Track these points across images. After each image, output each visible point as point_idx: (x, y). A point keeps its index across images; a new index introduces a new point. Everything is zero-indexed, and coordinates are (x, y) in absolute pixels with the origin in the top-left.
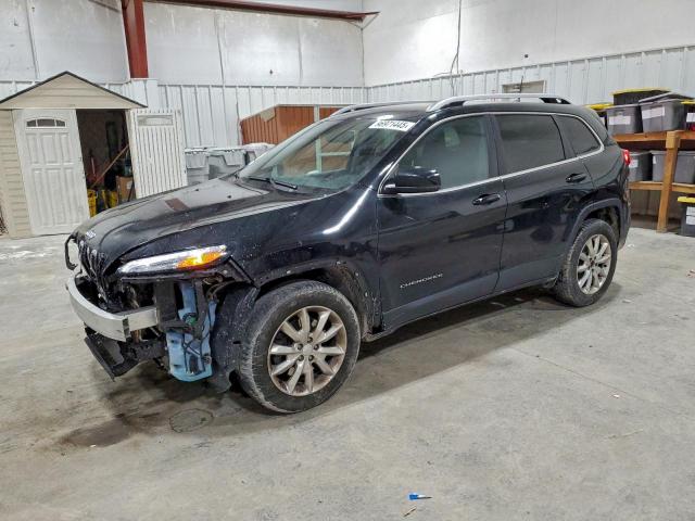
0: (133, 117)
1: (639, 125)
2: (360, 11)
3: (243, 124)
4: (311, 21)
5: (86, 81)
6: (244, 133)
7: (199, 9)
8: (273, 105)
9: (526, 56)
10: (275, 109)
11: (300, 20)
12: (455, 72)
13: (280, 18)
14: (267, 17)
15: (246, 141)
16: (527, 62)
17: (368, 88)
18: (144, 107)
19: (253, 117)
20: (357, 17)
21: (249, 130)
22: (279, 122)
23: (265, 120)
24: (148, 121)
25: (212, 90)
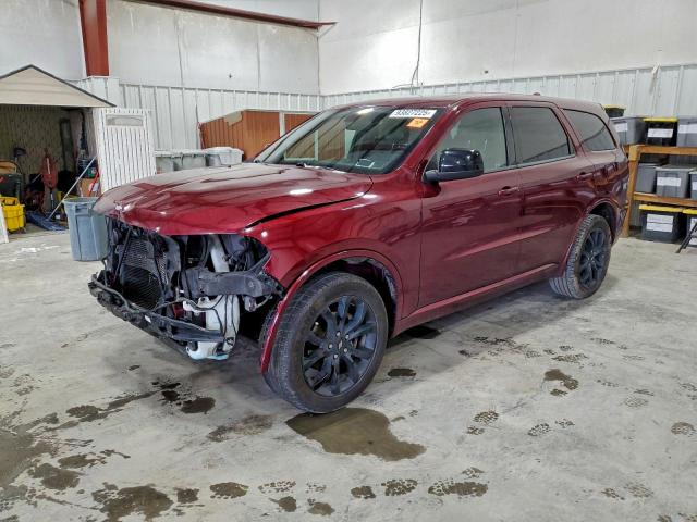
0: (100, 117)
2: (316, 20)
3: (203, 128)
4: (270, 27)
5: (52, 76)
6: (203, 136)
7: (157, 9)
8: (243, 107)
9: (486, 72)
10: (242, 112)
11: (259, 26)
12: (415, 85)
13: (240, 22)
14: (227, 20)
15: (205, 145)
16: (487, 77)
17: (323, 97)
18: (113, 106)
20: (314, 26)
21: (211, 134)
22: (245, 126)
23: (230, 124)
24: (117, 121)
25: (172, 91)
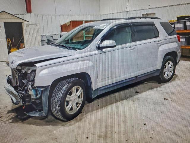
0: (25, 25)
1: (185, 27)
3: (61, 26)
5: (9, 14)
6: (62, 29)
8: (70, 20)
9: (149, 5)
10: (70, 22)
16: (149, 7)
17: (101, 15)
18: (28, 22)
19: (64, 24)
21: (64, 28)
22: (72, 26)
23: (68, 25)
24: (29, 26)
25: (48, 16)
